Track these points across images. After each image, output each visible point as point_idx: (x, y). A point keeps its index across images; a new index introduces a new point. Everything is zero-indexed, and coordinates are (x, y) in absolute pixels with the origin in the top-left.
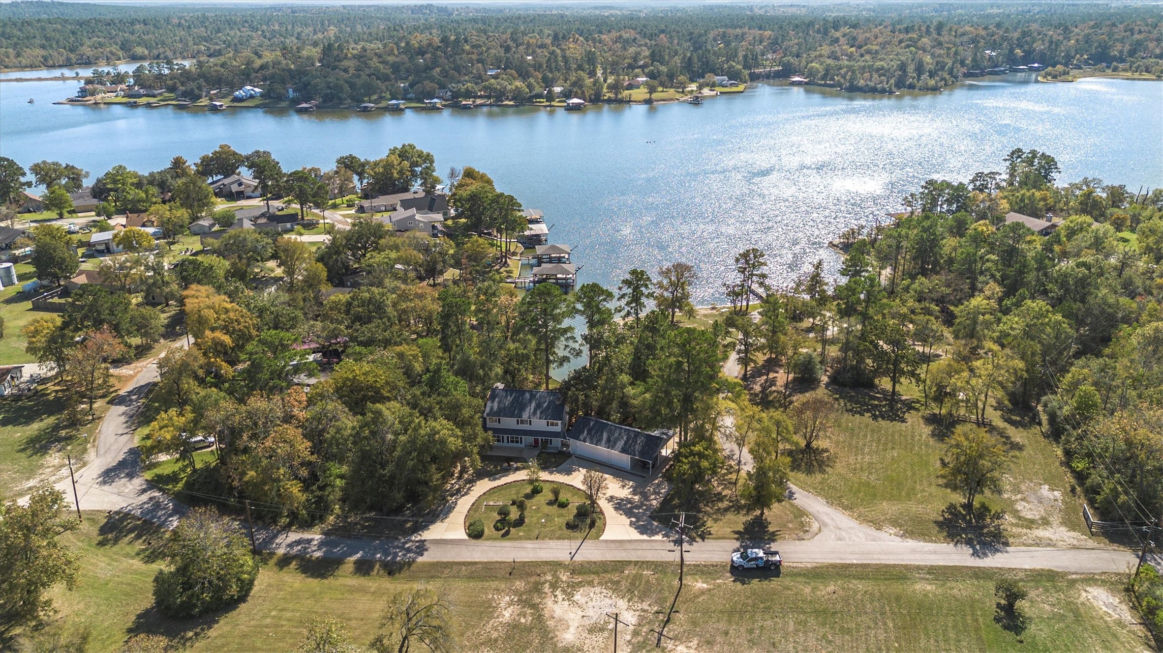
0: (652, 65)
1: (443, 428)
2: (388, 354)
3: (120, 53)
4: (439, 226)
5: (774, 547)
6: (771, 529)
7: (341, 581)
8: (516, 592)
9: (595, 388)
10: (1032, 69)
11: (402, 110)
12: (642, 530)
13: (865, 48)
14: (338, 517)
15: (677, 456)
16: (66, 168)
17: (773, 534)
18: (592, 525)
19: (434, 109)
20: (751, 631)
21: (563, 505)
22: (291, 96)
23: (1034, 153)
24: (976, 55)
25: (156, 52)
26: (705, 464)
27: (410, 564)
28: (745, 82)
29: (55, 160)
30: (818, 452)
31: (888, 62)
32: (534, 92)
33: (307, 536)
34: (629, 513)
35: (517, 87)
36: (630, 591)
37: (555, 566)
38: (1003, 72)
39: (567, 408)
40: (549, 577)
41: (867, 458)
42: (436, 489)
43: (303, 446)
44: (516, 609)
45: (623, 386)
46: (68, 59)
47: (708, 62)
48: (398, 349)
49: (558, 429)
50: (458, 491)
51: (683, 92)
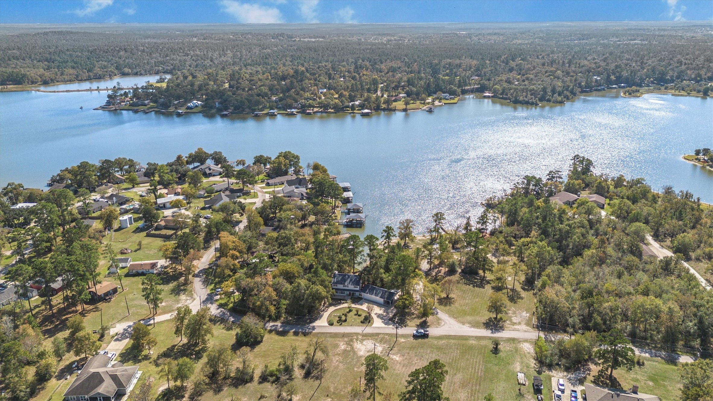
0: (408, 86)
1: (320, 289)
2: (295, 259)
3: (116, 72)
4: (305, 195)
5: (428, 329)
6: (428, 324)
7: (289, 337)
8: (345, 341)
9: (371, 274)
10: (620, 87)
11: (276, 115)
12: (386, 324)
13: (526, 76)
14: (284, 318)
15: (398, 299)
16: (129, 160)
17: (429, 326)
18: (369, 322)
19: (292, 114)
20: (416, 353)
21: (360, 316)
22: (217, 106)
23: (583, 158)
24: (587, 80)
25: (135, 71)
26: (407, 302)
27: (311, 333)
28: (459, 96)
29: (124, 157)
30: (450, 299)
31: (537, 86)
32: (345, 105)
33: (276, 324)
34: (382, 319)
35: (335, 103)
36: (381, 341)
37: (357, 334)
38: (604, 89)
39: (361, 282)
40: (355, 337)
41: (467, 301)
42: (317, 309)
43: (274, 294)
44: (346, 346)
45: (381, 274)
46: (89, 76)
47: (438, 85)
48: (298, 257)
49: (358, 289)
50: (324, 310)
51: (424, 103)
